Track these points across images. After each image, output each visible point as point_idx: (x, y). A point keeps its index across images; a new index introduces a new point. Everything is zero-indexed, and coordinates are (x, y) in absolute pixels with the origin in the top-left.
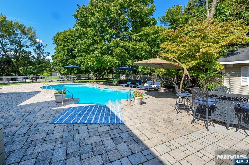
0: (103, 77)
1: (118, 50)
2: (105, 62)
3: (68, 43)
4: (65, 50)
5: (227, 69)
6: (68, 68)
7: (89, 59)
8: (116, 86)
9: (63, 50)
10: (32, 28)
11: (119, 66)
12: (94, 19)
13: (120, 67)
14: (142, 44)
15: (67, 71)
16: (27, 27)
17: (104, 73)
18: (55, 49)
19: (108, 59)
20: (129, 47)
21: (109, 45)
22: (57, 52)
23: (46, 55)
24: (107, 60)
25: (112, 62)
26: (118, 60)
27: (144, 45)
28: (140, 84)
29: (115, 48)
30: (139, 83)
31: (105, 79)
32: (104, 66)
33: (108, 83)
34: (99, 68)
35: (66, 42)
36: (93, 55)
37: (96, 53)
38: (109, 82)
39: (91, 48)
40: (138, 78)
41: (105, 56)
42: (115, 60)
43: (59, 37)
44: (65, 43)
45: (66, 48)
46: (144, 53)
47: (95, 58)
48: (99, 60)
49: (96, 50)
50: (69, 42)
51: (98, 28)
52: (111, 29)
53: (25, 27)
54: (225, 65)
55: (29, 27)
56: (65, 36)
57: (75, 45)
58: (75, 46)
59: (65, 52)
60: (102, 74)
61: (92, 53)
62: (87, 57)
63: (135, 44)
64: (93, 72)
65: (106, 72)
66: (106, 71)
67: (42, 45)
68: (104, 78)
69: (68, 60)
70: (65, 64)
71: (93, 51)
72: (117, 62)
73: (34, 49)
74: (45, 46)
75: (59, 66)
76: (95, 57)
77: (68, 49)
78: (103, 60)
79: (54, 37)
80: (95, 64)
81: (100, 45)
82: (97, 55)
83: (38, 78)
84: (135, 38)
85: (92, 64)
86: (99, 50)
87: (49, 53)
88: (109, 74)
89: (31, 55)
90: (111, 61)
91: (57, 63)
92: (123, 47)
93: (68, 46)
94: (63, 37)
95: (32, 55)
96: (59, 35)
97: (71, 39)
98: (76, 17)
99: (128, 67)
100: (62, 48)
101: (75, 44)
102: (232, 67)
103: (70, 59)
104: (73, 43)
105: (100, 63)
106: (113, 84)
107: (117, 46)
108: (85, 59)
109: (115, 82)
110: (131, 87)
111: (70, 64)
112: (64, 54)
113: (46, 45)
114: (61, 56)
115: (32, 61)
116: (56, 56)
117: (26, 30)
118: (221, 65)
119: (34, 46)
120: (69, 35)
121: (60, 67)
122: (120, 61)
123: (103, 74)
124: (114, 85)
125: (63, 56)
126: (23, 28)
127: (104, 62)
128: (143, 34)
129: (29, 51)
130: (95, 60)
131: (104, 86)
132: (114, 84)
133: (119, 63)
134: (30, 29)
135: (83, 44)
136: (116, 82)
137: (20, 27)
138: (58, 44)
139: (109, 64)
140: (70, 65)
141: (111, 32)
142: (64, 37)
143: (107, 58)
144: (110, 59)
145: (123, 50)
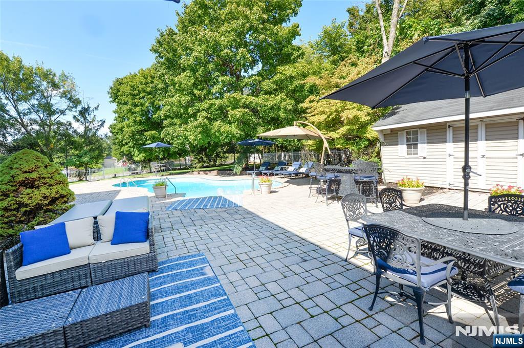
0: (215, 161)
1: (238, 113)
2: (217, 134)
3: (140, 99)
4: (135, 113)
5: (385, 136)
6: (145, 150)
7: (187, 131)
8: (240, 175)
9: (133, 113)
10: (66, 74)
11: (243, 139)
12: (191, 59)
13: (245, 140)
14: (279, 98)
15: (144, 155)
16: (58, 74)
17: (217, 152)
18: (115, 112)
19: (222, 129)
20: (257, 104)
21: (221, 104)
22: (119, 117)
23: (99, 126)
24: (220, 131)
25: (229, 134)
26: (239, 130)
27: (282, 100)
28: (282, 169)
29: (233, 109)
30: (279, 168)
31: (220, 165)
32: (216, 140)
33: (226, 171)
34: (207, 145)
35: (138, 97)
36: (195, 124)
37: (200, 119)
38: (228, 170)
39: (190, 110)
40: (285, 159)
41: (216, 123)
42: (234, 129)
43: (122, 88)
44: (136, 100)
45: (138, 109)
46: (283, 113)
47: (199, 129)
48: (206, 131)
49: (198, 114)
50: (143, 97)
51: (200, 75)
52: (222, 75)
53: (54, 75)
54: (382, 131)
55: (61, 72)
56: (134, 85)
57: (156, 102)
58: (155, 104)
59: (136, 117)
60: (213, 156)
61: (192, 119)
62: (184, 128)
63: (267, 99)
64: (195, 154)
65: (220, 152)
66: (220, 150)
67: (89, 107)
68: (218, 163)
69: (145, 133)
70: (139, 141)
71: (194, 115)
72: (237, 134)
73: (75, 117)
74: (96, 109)
75: (127, 146)
76: (199, 127)
77: (142, 110)
78: (213, 131)
79: (111, 88)
80: (200, 139)
81: (205, 105)
82: (201, 123)
83: (90, 174)
84: (266, 88)
85: (195, 140)
86: (204, 114)
87: (105, 122)
88: (227, 155)
89: (70, 128)
90: (227, 133)
91: (123, 140)
92: (245, 106)
93: (142, 105)
94: (129, 88)
95: (73, 128)
96: (120, 84)
97: (147, 92)
98: (156, 51)
99: (257, 140)
100: (130, 111)
101: (154, 101)
102: (389, 132)
103: (147, 131)
104: (151, 99)
105: (208, 136)
106: (234, 172)
107: (235, 105)
108: (182, 132)
109: (238, 169)
110: (265, 174)
111: (149, 140)
112: (135, 121)
113: (98, 106)
114: (128, 126)
115: (75, 141)
116: (119, 126)
117: (57, 80)
118: (375, 131)
119: (74, 109)
120: (141, 83)
121: (129, 147)
122: (242, 131)
123: (215, 156)
124: (236, 174)
125: (133, 126)
126: (51, 76)
127: (215, 135)
128: (279, 80)
129: (67, 122)
130: (200, 133)
131: (218, 176)
132: (236, 172)
133: (240, 135)
134: (64, 77)
135: (174, 105)
136: (240, 169)
137: (46, 75)
138: (121, 103)
139: (223, 137)
140: (149, 142)
141: (222, 81)
142: (132, 87)
143: (220, 127)
144: (225, 128)
145: (246, 111)
